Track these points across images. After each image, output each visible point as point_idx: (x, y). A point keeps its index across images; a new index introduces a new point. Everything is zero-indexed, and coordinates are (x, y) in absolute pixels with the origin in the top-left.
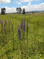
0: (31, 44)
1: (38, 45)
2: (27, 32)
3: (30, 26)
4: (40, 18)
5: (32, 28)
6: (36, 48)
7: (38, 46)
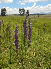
0: (35, 55)
1: (45, 56)
2: (29, 38)
3: (34, 30)
4: (46, 22)
5: (37, 33)
6: (42, 60)
7: (44, 58)
